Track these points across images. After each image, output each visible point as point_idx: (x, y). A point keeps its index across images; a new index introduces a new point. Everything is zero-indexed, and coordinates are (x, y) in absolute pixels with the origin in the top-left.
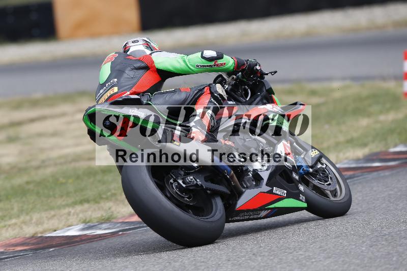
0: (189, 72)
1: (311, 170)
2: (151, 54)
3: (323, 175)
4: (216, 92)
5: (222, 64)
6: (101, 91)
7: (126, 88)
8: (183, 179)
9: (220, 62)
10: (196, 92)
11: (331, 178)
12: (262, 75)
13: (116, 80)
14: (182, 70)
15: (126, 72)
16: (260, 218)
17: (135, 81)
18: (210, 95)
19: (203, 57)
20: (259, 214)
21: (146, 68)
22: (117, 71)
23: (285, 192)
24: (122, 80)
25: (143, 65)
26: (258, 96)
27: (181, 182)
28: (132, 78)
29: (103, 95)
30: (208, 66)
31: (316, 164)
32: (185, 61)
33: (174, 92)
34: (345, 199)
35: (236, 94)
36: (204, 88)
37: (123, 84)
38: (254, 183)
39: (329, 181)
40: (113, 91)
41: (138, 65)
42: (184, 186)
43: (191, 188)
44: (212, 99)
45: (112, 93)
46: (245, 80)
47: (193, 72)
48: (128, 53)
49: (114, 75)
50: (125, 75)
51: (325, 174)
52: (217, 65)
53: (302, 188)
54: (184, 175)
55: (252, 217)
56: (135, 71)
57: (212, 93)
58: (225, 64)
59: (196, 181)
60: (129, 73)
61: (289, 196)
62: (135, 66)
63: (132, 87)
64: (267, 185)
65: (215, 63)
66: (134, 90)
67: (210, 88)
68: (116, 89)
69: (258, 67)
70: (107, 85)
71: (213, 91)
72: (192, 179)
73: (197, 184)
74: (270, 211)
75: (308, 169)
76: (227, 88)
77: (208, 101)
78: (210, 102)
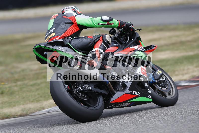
0: (94, 27)
1: (156, 81)
2: (75, 16)
3: (163, 84)
4: (106, 39)
5: (112, 24)
6: (48, 34)
7: (59, 34)
8: (82, 86)
9: (110, 23)
10: (96, 38)
11: (168, 85)
12: (134, 30)
13: (55, 29)
14: (91, 25)
15: (61, 25)
16: (125, 107)
17: (65, 30)
18: (102, 41)
19: (102, 20)
20: (124, 105)
21: (72, 23)
22: (56, 24)
23: (140, 93)
24: (58, 29)
25: (70, 22)
26: (132, 41)
27: (80, 88)
28: (64, 28)
29: (48, 36)
30: (104, 24)
31: (160, 78)
32: (92, 21)
33: (84, 38)
34: (175, 97)
35: (120, 39)
36: (100, 37)
37: (59, 31)
38: (123, 89)
39: (166, 87)
40: (53, 35)
41: (68, 21)
42: (82, 90)
43: (86, 91)
44: (103, 44)
45: (52, 36)
46: (125, 33)
47: (96, 27)
48: (64, 14)
49: (54, 26)
50: (60, 27)
51: (165, 83)
52: (109, 24)
53: (150, 91)
54: (83, 84)
55: (120, 106)
56: (66, 25)
57: (103, 40)
58: (113, 24)
59: (89, 87)
60: (62, 26)
61: (142, 95)
62: (66, 22)
63: (62, 34)
64: (129, 90)
65: (108, 23)
66: (63, 35)
67: (103, 37)
68: (54, 34)
69: (131, 27)
70: (51, 31)
71: (104, 39)
72: (86, 87)
73: (89, 89)
74: (130, 103)
75: (155, 81)
76: (116, 36)
77: (101, 44)
78: (102, 45)
